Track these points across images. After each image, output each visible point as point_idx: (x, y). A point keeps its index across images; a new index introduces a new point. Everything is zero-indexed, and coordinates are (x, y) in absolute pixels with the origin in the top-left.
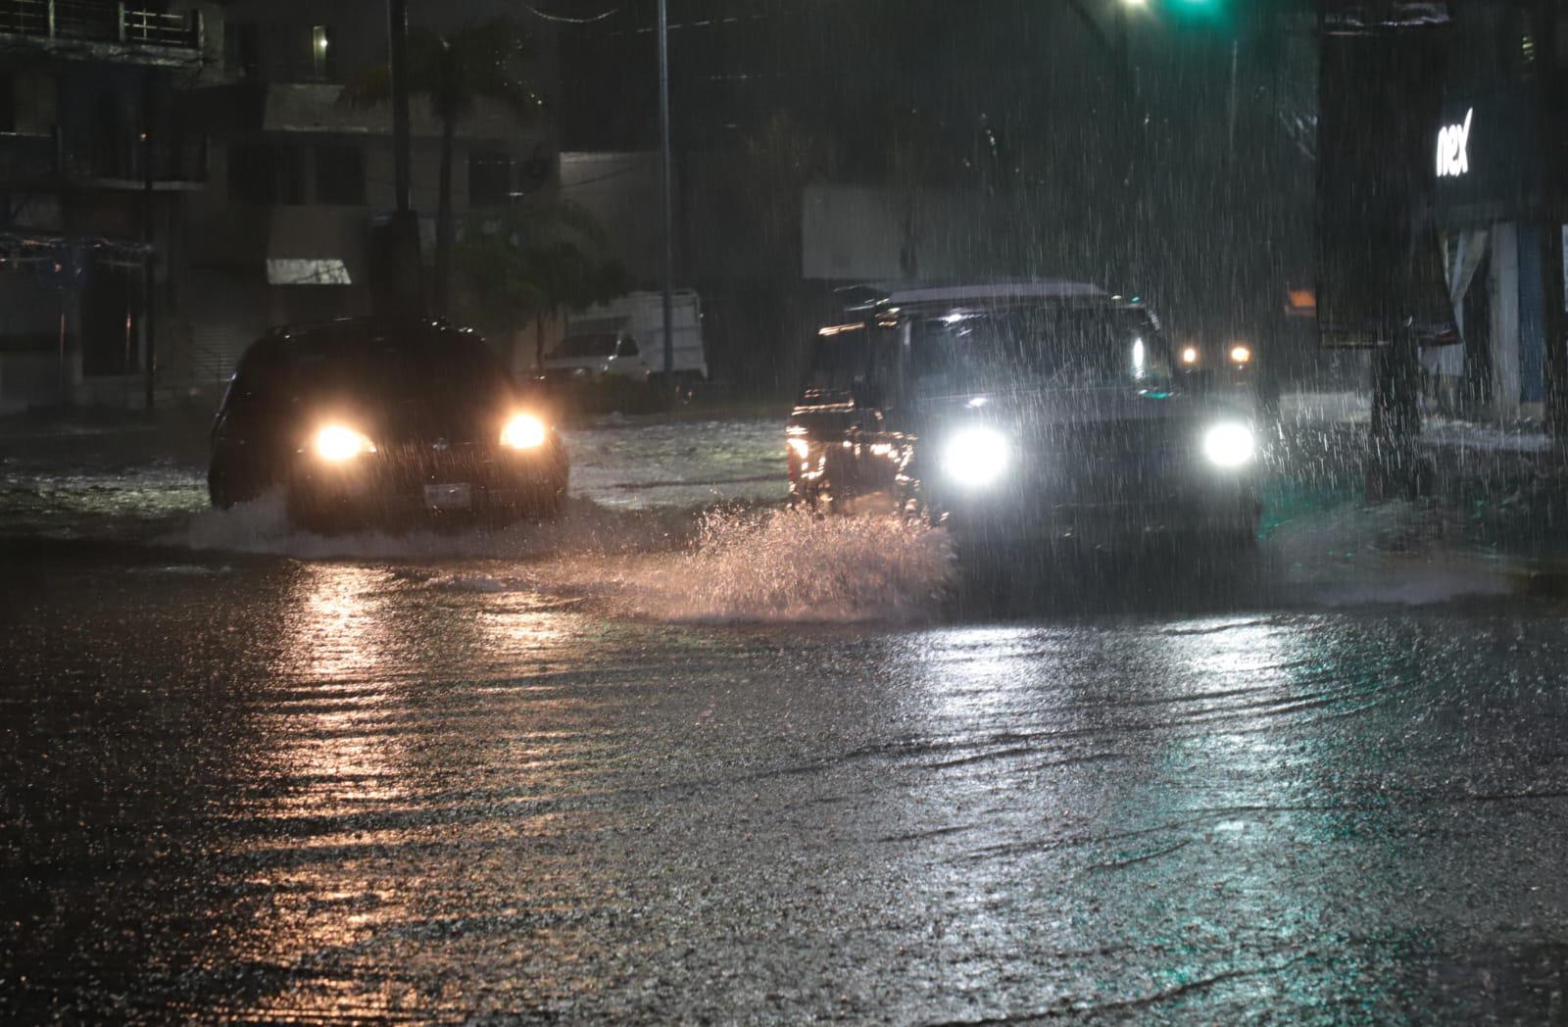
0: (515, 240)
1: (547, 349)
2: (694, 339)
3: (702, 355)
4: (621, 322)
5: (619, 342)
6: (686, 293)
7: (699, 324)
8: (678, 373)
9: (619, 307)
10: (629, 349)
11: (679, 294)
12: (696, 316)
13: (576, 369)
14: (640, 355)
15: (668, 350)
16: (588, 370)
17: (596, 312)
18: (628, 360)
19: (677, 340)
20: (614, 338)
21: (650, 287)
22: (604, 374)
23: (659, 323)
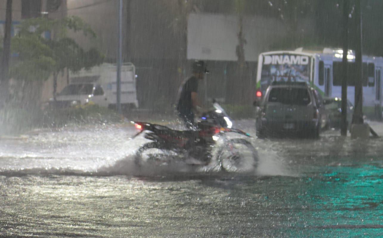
0: (43, 35)
1: (59, 90)
2: (132, 88)
3: (135, 96)
4: (96, 78)
5: (94, 88)
6: (128, 65)
7: (135, 81)
8: (122, 105)
9: (95, 71)
10: (99, 92)
11: (124, 65)
12: (133, 77)
13: (72, 101)
14: (105, 95)
15: (118, 93)
16: (79, 102)
17: (83, 73)
18: (99, 97)
19: (123, 88)
20: (92, 86)
21: (110, 61)
22: (86, 104)
23: (115, 80)
